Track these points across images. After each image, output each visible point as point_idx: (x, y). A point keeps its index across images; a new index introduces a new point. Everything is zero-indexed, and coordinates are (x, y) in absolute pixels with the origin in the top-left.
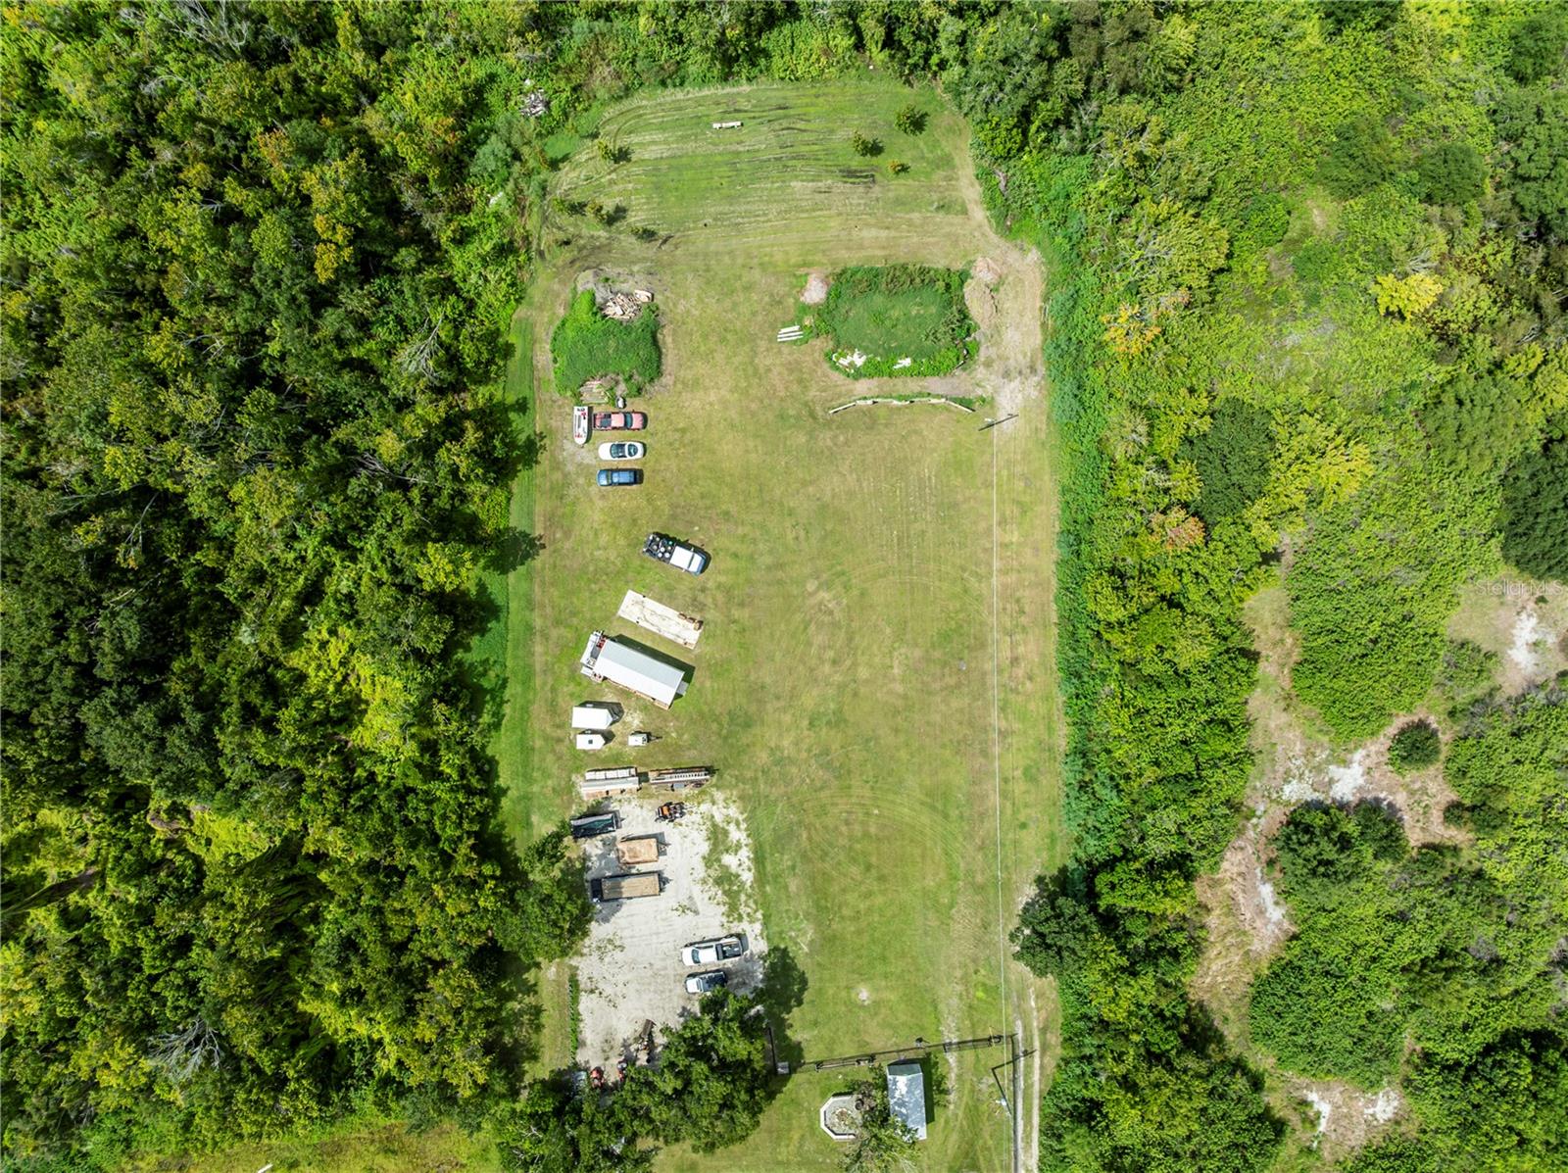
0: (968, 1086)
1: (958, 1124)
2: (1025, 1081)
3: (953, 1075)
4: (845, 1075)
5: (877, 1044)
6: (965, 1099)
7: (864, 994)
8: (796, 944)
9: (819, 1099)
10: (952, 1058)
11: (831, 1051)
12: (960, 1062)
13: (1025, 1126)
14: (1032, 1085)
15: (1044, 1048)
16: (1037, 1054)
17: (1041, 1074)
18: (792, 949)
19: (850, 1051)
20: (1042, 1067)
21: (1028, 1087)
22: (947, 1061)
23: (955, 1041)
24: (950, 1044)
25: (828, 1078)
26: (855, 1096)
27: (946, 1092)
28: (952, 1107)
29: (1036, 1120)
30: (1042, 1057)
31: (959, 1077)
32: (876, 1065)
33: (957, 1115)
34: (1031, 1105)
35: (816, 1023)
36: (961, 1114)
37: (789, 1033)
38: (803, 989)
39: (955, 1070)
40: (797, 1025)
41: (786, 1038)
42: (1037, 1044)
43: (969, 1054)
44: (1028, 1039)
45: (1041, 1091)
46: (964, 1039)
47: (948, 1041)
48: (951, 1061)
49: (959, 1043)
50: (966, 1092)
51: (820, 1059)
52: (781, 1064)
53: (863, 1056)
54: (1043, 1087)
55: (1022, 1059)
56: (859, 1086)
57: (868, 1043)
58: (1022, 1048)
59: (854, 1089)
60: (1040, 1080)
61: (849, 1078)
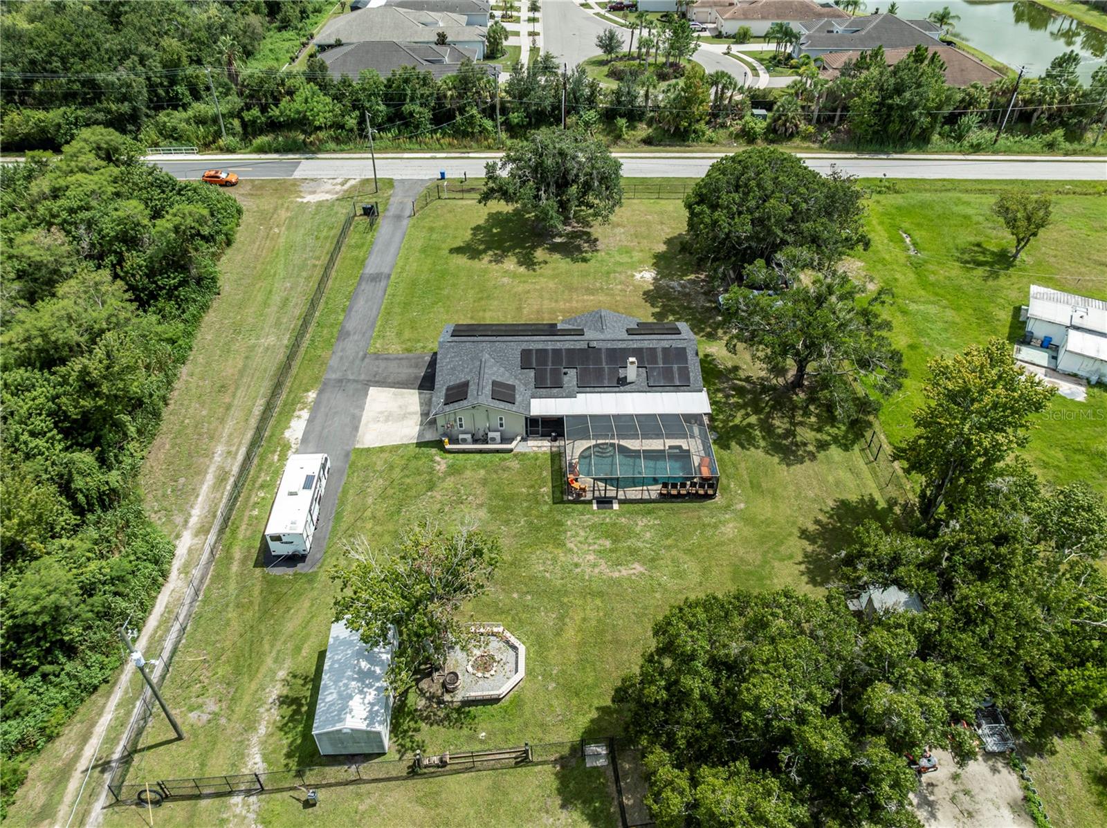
0: (240, 710)
1: (278, 646)
2: (129, 713)
3: (262, 730)
4: (472, 738)
5: (400, 797)
6: (253, 686)
9: (528, 694)
10: (255, 762)
11: (496, 787)
12: (241, 756)
13: (162, 639)
14: (119, 705)
15: (63, 775)
16: (83, 764)
17: (93, 724)
19: (456, 787)
20: (85, 738)
21: (129, 701)
22: (265, 758)
23: (237, 800)
24: (248, 793)
25: (507, 732)
26: (459, 696)
27: (284, 701)
28: (282, 674)
30: (77, 757)
31: (251, 727)
32: (409, 755)
33: (276, 660)
36: (269, 661)
39: (255, 740)
41: (593, 817)
42: (74, 783)
43: (218, 767)
44: (85, 796)
45: (108, 694)
46: (217, 801)
47: (253, 799)
48: (258, 758)
49: (230, 793)
50: (247, 699)
51: (522, 770)
52: (601, 762)
53: (432, 775)
54: (101, 701)
55: (116, 756)
56: (447, 717)
57: (418, 801)
58: (107, 777)
59: (458, 711)
60: (100, 714)
61: (465, 731)
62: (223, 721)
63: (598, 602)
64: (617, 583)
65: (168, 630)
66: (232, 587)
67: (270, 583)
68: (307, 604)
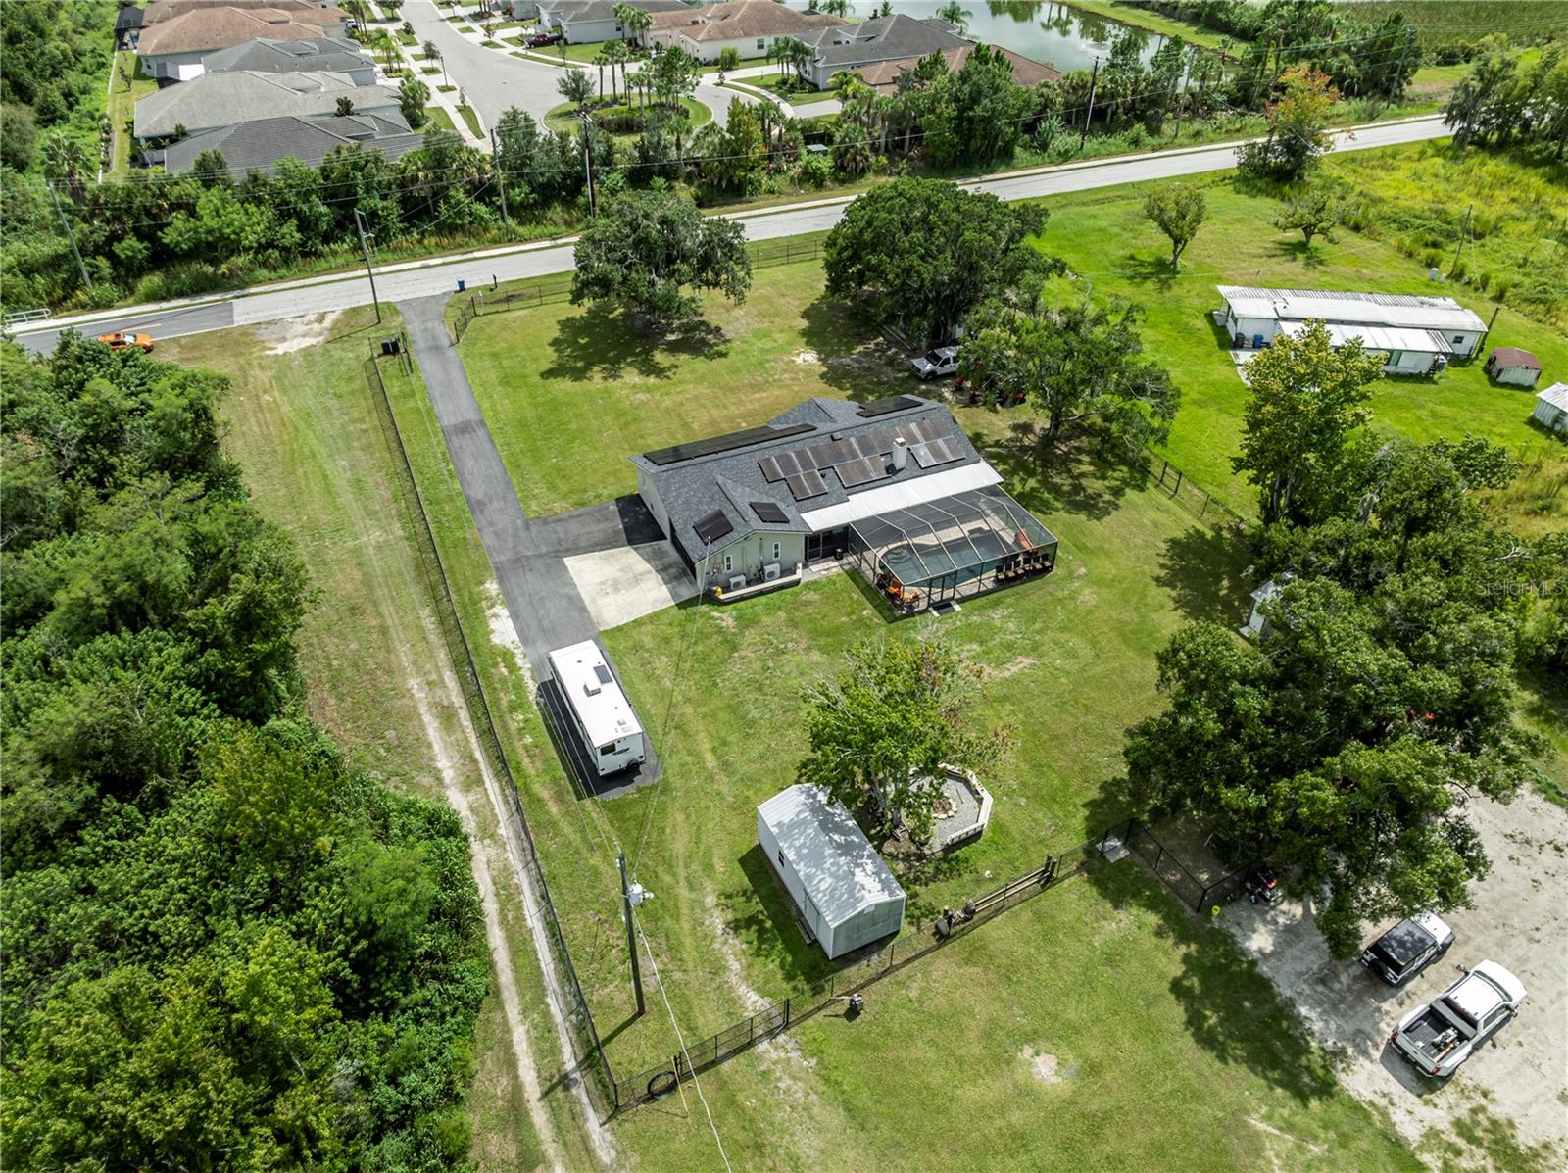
0: (690, 955)
1: (682, 873)
2: (546, 1015)
3: (735, 966)
4: (979, 881)
5: (945, 971)
6: (686, 926)
7: (1045, 1069)
8: (1289, 1127)
9: (1006, 818)
10: (754, 1002)
11: (1038, 917)
12: (731, 1002)
13: (520, 919)
14: (525, 1012)
15: (515, 1112)
16: (532, 1089)
17: (507, 1045)
18: (1288, 1107)
19: (996, 931)
20: (511, 1063)
21: (535, 1002)
22: (762, 992)
23: (763, 1047)
24: (771, 1034)
25: (1012, 861)
26: (936, 845)
27: (736, 926)
28: (710, 900)
29: (496, 938)
30: (517, 1088)
31: (717, 969)
32: (926, 923)
33: (691, 888)
34: (516, 967)
35: (1111, 959)
36: (683, 892)
37: (1153, 919)
38: (1194, 1021)
39: (734, 980)
40: (1148, 941)
41: (1152, 906)
42: (539, 1116)
43: (712, 1023)
44: (567, 1123)
45: (500, 1006)
46: (741, 1058)
47: (781, 1038)
48: (754, 996)
49: (750, 1044)
50: (688, 941)
51: (1052, 890)
52: (1123, 853)
53: (963, 933)
54: (497, 1017)
55: (570, 1065)
56: (938, 870)
57: (968, 962)
58: (579, 1092)
59: (944, 859)
60: (507, 1030)
61: (967, 877)
62: (678, 976)
63: (1009, 706)
64: (1014, 681)
65: (519, 908)
66: (568, 830)
67: (615, 810)
68: (680, 817)
